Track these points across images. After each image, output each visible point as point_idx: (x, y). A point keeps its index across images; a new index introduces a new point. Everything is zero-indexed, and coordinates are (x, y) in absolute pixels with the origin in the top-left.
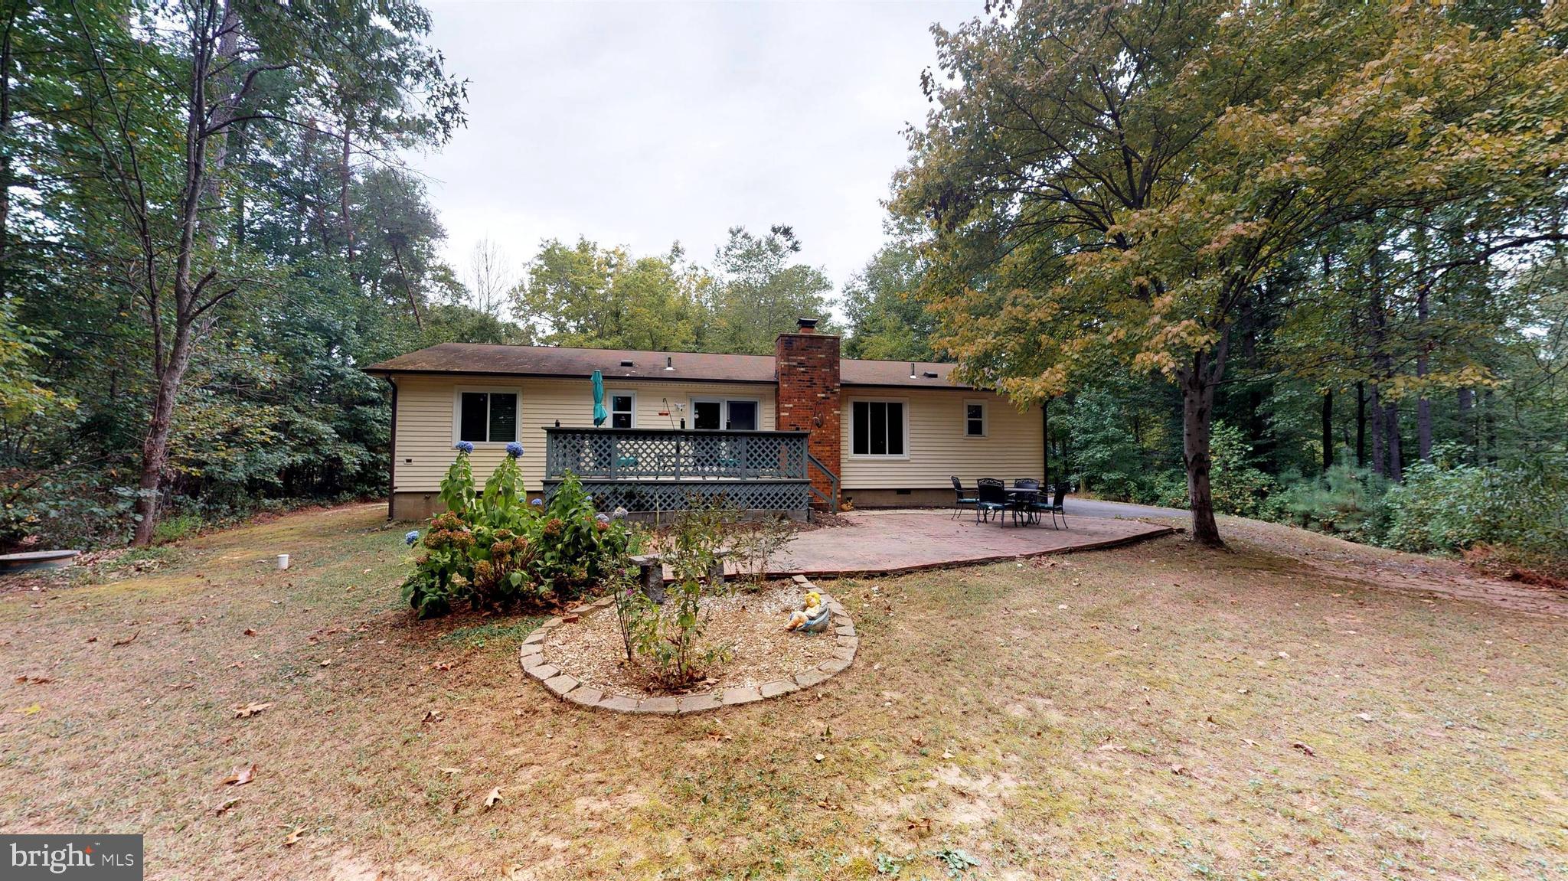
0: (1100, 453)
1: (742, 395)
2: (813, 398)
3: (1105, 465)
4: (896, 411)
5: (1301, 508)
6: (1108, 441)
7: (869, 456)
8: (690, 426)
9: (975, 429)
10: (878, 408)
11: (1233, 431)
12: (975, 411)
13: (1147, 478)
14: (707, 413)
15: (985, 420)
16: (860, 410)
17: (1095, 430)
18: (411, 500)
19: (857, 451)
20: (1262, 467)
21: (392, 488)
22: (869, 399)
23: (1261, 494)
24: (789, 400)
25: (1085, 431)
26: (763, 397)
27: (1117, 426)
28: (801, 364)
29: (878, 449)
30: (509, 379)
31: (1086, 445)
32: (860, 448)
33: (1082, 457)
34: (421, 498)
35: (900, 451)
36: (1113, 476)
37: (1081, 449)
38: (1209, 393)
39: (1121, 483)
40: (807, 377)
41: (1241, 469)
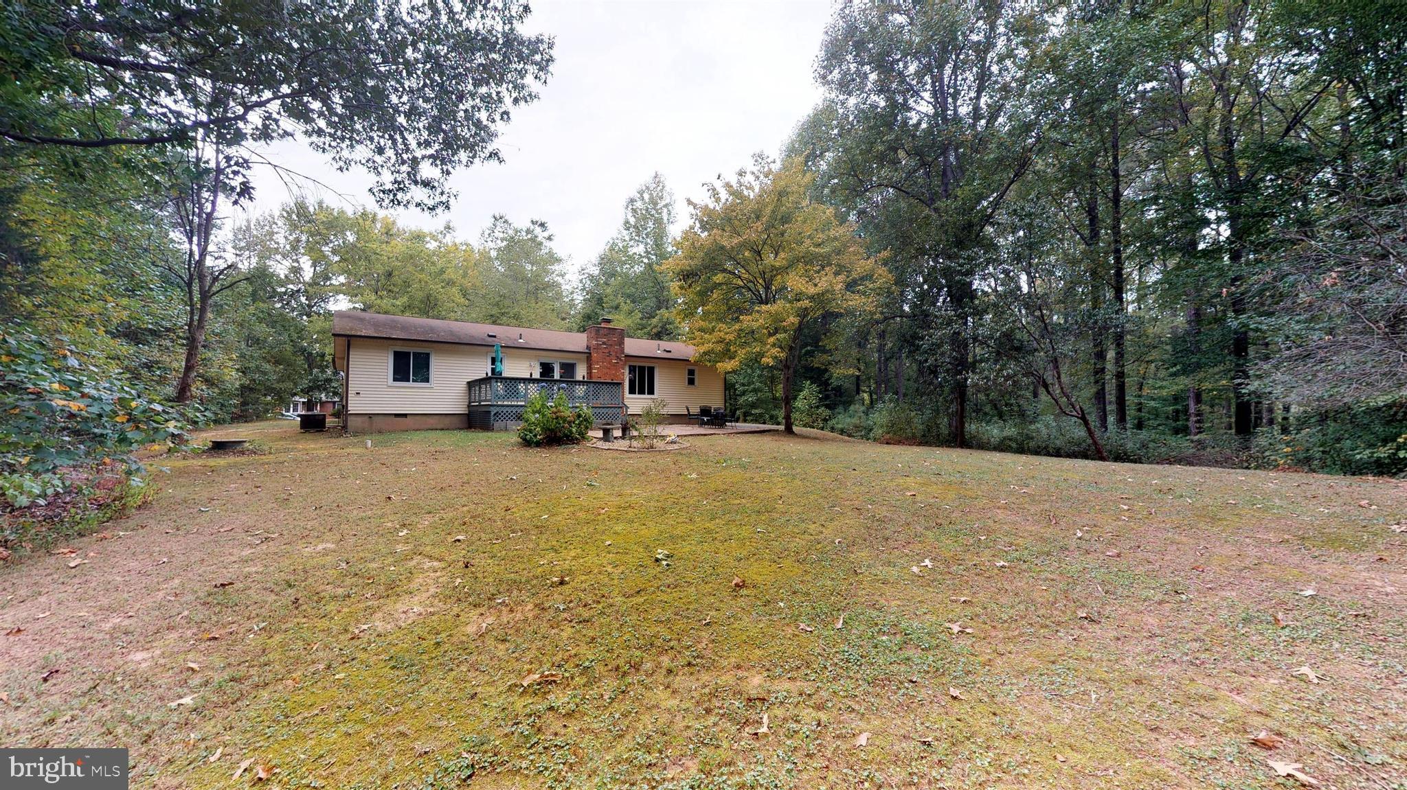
0: (751, 398)
1: (568, 360)
2: (610, 363)
3: (753, 405)
4: (651, 370)
5: (840, 426)
6: (755, 391)
7: (637, 396)
8: (536, 375)
9: (691, 382)
10: (642, 369)
11: (814, 386)
12: (691, 372)
13: (774, 413)
14: (547, 369)
15: (696, 377)
16: (632, 369)
17: (749, 384)
18: (359, 419)
19: (630, 393)
20: (827, 406)
21: (347, 411)
22: (637, 364)
23: (825, 420)
24: (597, 363)
25: (743, 385)
26: (579, 360)
27: (761, 382)
28: (604, 343)
29: (642, 392)
30: (427, 344)
31: (744, 393)
32: (632, 391)
33: (741, 400)
34: (366, 418)
35: (653, 393)
36: (757, 411)
37: (741, 396)
38: (791, 370)
39: (761, 415)
40: (607, 351)
41: (818, 407)
